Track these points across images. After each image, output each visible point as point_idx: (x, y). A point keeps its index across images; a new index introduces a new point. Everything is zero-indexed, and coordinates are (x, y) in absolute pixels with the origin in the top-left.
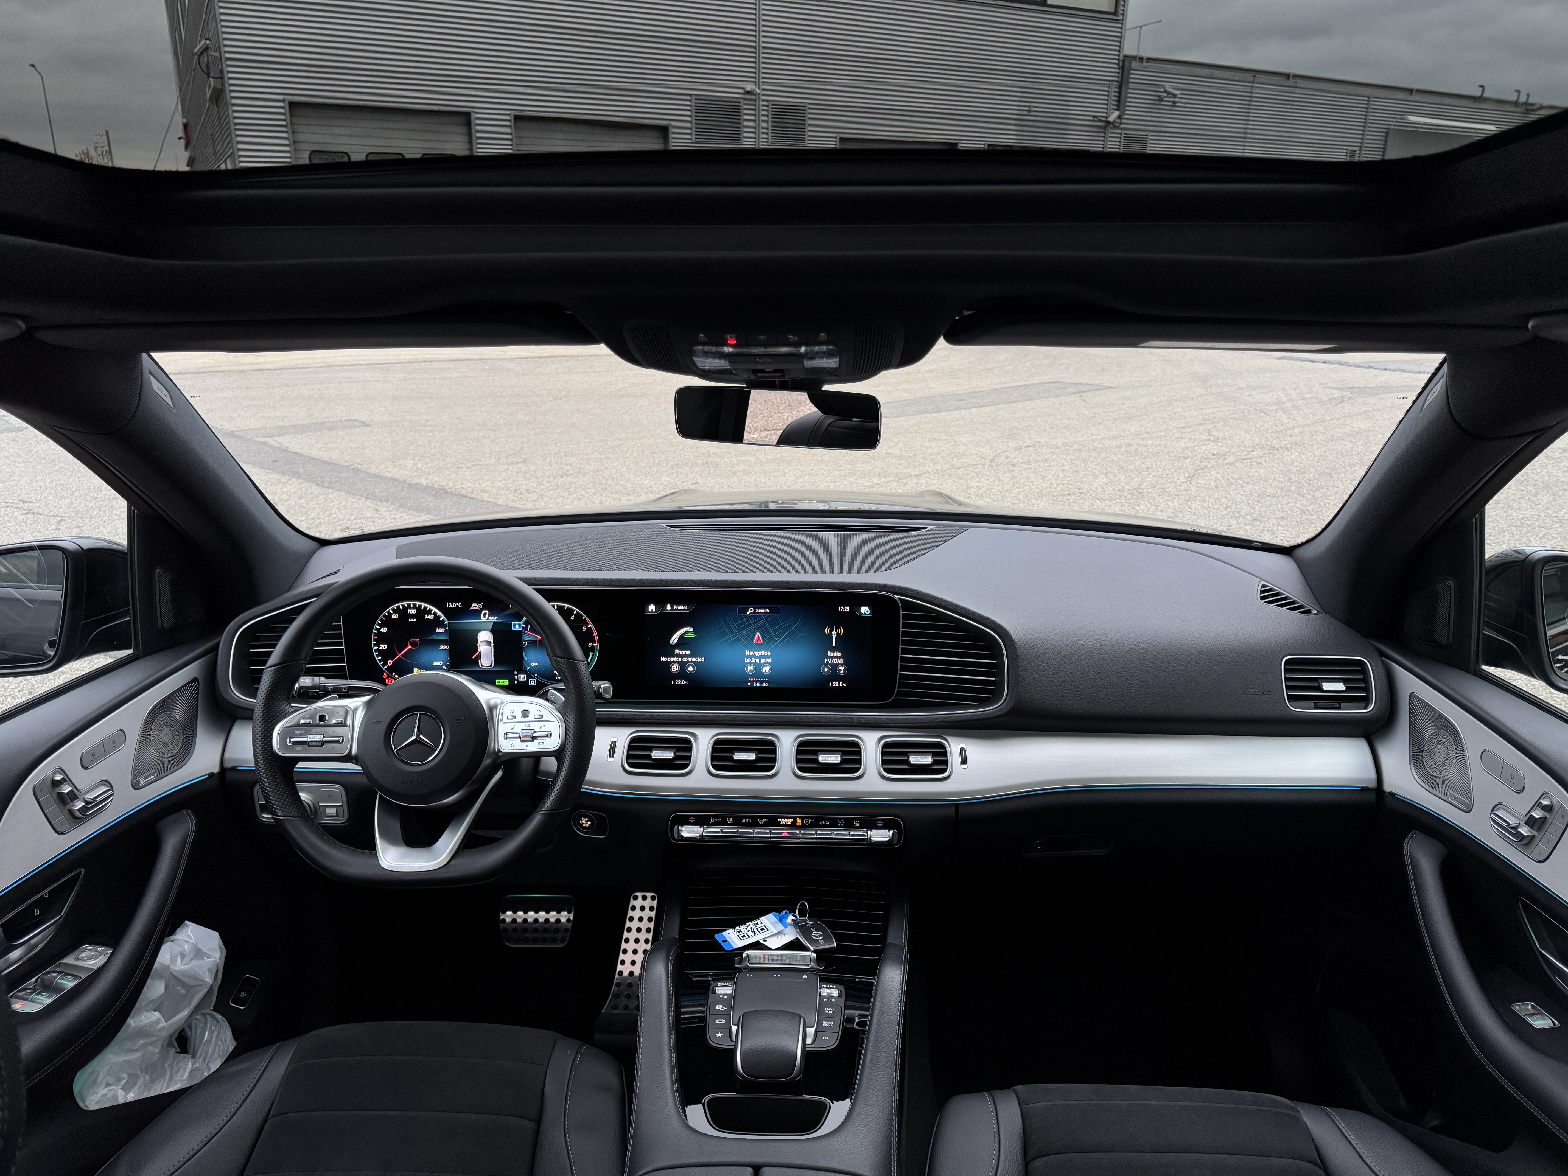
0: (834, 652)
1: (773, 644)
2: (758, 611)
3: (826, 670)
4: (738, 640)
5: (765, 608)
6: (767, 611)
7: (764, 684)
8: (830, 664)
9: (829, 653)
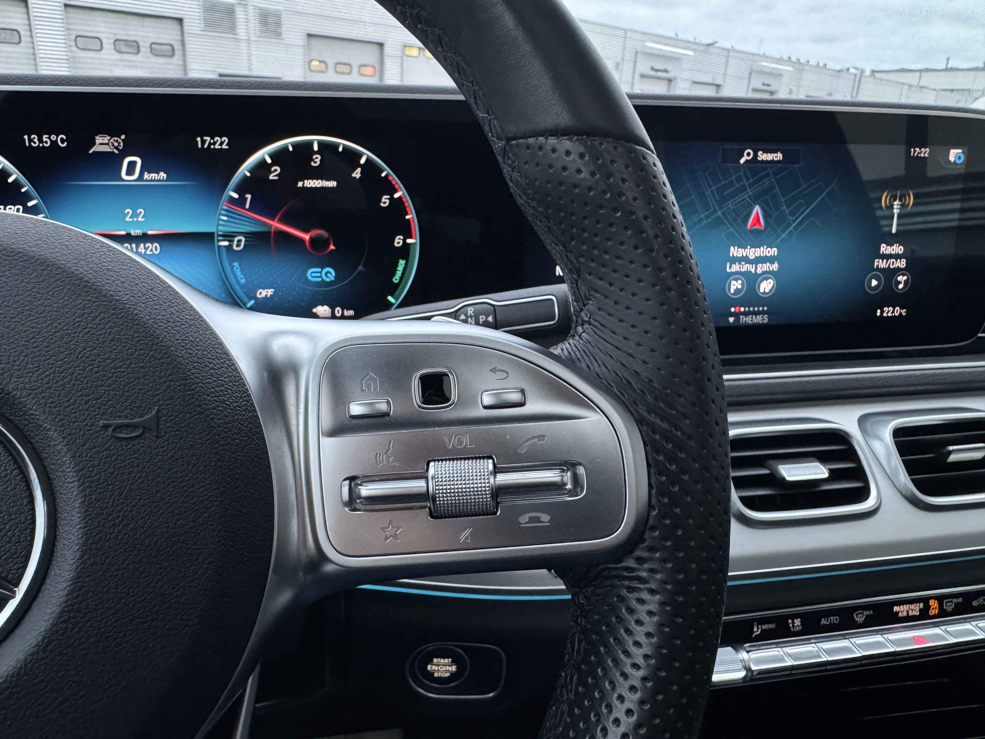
0: (891, 245)
1: (784, 231)
2: (763, 156)
3: (874, 283)
4: (719, 222)
5: (775, 152)
6: (779, 156)
7: (758, 319)
8: (883, 270)
9: (884, 249)
